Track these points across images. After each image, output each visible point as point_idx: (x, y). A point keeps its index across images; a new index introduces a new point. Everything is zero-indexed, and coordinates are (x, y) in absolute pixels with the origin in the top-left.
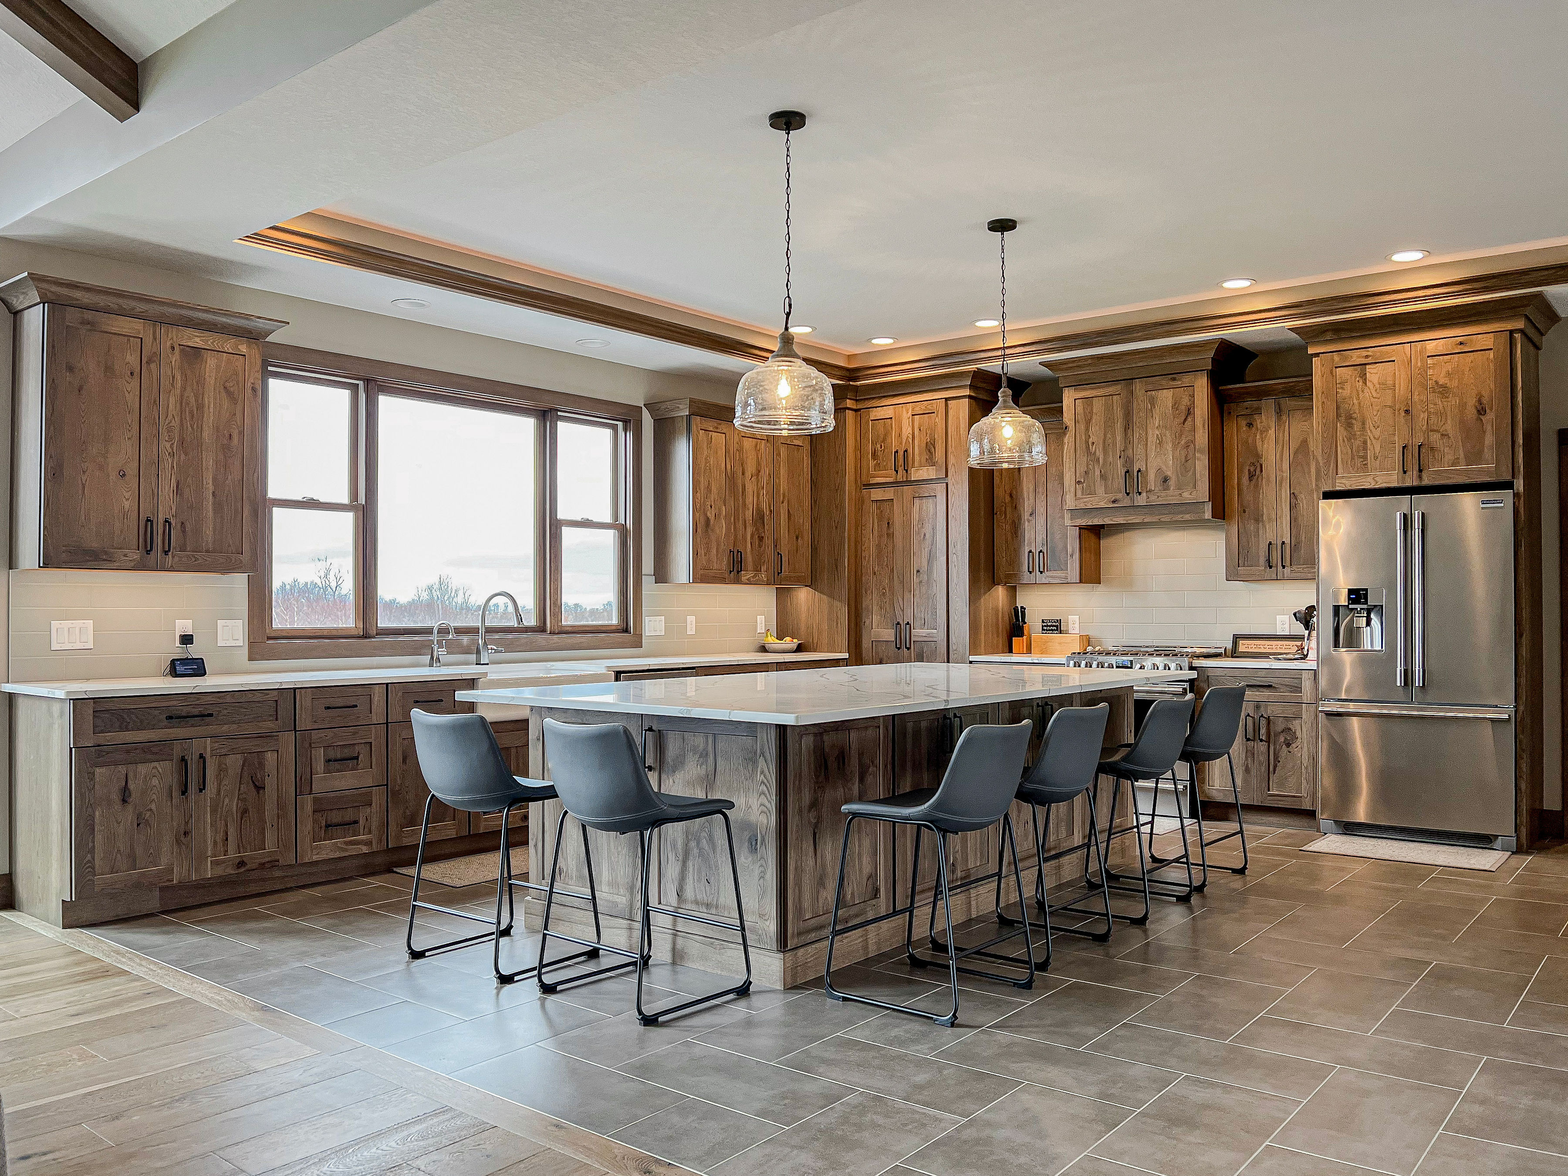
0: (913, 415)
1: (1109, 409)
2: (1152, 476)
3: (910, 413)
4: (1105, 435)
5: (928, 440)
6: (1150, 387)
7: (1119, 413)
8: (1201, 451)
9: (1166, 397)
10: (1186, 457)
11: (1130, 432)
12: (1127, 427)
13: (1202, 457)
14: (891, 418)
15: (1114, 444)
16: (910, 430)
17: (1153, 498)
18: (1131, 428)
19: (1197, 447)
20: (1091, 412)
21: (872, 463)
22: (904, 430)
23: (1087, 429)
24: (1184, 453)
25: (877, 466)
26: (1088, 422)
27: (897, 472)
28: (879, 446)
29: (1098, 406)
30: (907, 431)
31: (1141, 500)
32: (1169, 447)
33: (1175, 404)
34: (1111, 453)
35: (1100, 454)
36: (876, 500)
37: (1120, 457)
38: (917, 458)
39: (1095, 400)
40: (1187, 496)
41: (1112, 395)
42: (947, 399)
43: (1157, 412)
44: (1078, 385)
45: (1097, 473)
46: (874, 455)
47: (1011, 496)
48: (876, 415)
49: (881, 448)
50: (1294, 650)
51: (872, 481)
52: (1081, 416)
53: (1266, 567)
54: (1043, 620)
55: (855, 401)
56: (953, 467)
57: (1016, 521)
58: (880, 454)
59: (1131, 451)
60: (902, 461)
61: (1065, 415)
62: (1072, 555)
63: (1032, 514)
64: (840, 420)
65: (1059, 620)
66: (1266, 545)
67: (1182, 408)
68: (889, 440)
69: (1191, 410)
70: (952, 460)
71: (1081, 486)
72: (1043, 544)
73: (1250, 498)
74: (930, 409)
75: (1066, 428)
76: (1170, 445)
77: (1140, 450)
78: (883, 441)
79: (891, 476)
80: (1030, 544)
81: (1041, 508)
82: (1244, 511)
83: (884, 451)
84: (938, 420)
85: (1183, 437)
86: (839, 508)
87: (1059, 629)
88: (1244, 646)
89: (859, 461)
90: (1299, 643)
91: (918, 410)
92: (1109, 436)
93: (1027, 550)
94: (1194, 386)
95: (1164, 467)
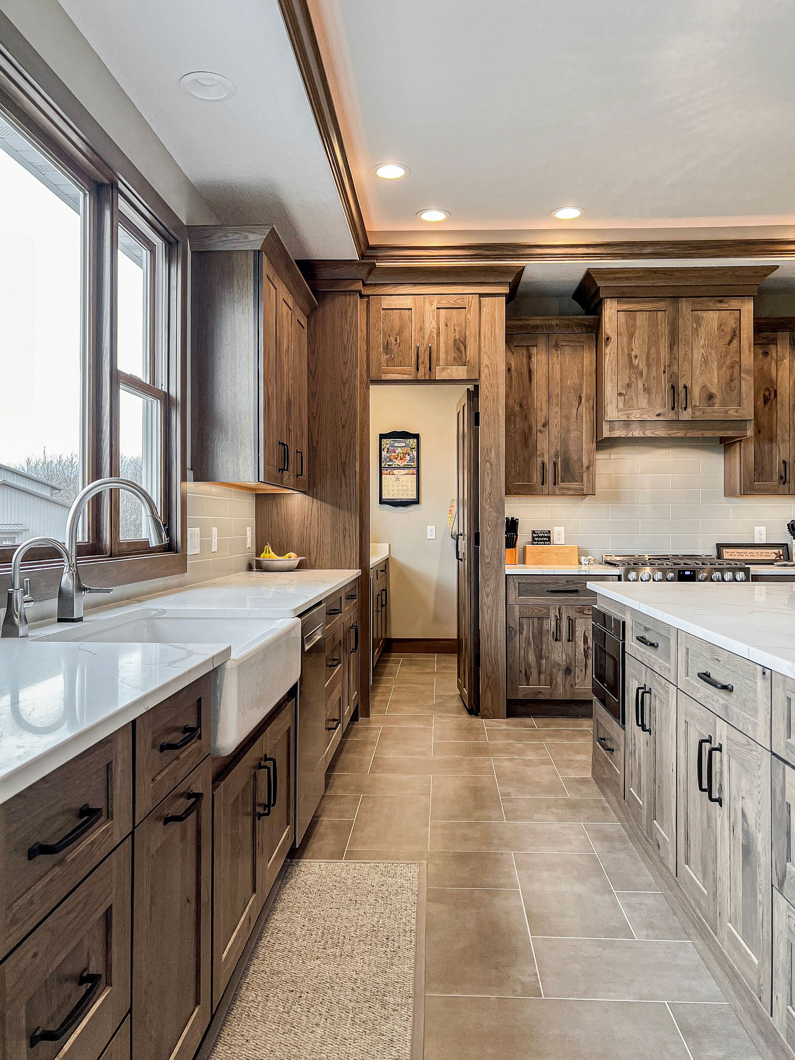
0: (437, 308)
1: (654, 324)
2: (696, 392)
3: (435, 305)
4: (649, 350)
5: (457, 337)
6: (698, 307)
7: (664, 329)
8: (748, 372)
9: (712, 318)
10: (731, 376)
11: (675, 348)
12: (673, 343)
13: (748, 378)
14: (411, 309)
15: (658, 359)
16: (434, 324)
17: (698, 413)
18: (676, 344)
19: (743, 368)
20: (634, 326)
21: (384, 357)
22: (427, 324)
23: (630, 343)
24: (728, 372)
25: (391, 361)
26: (631, 336)
27: (418, 369)
28: (392, 339)
29: (641, 319)
30: (430, 325)
31: (686, 415)
32: (715, 366)
33: (721, 325)
34: (655, 369)
35: (643, 366)
37: (664, 372)
38: (442, 356)
39: (638, 315)
40: (733, 413)
41: (656, 311)
42: (481, 295)
43: (702, 331)
44: (620, 297)
45: (640, 386)
46: (387, 348)
47: (521, 406)
48: (390, 305)
49: (396, 341)
50: (773, 557)
51: (385, 377)
52: (623, 329)
53: (779, 483)
54: (534, 532)
55: (364, 285)
56: (486, 369)
57: (527, 432)
58: (394, 348)
59: (676, 367)
60: (424, 357)
61: (607, 326)
62: (588, 468)
63: (544, 425)
64: (349, 304)
65: (549, 532)
66: (779, 462)
67: (728, 329)
68: (406, 334)
69: (737, 332)
70: (485, 361)
71: (622, 397)
72: (556, 456)
73: (764, 420)
74: (460, 303)
75: (608, 339)
76: (716, 364)
77: (685, 366)
78: (399, 334)
79: (409, 373)
80: (543, 454)
81: (555, 421)
82: (759, 432)
83: (399, 345)
84: (469, 316)
85: (729, 357)
86: (347, 404)
87: (549, 541)
88: (728, 554)
89: (365, 353)
90: (777, 551)
91: (444, 304)
92: (653, 350)
93: (539, 460)
94: (740, 310)
95: (709, 385)
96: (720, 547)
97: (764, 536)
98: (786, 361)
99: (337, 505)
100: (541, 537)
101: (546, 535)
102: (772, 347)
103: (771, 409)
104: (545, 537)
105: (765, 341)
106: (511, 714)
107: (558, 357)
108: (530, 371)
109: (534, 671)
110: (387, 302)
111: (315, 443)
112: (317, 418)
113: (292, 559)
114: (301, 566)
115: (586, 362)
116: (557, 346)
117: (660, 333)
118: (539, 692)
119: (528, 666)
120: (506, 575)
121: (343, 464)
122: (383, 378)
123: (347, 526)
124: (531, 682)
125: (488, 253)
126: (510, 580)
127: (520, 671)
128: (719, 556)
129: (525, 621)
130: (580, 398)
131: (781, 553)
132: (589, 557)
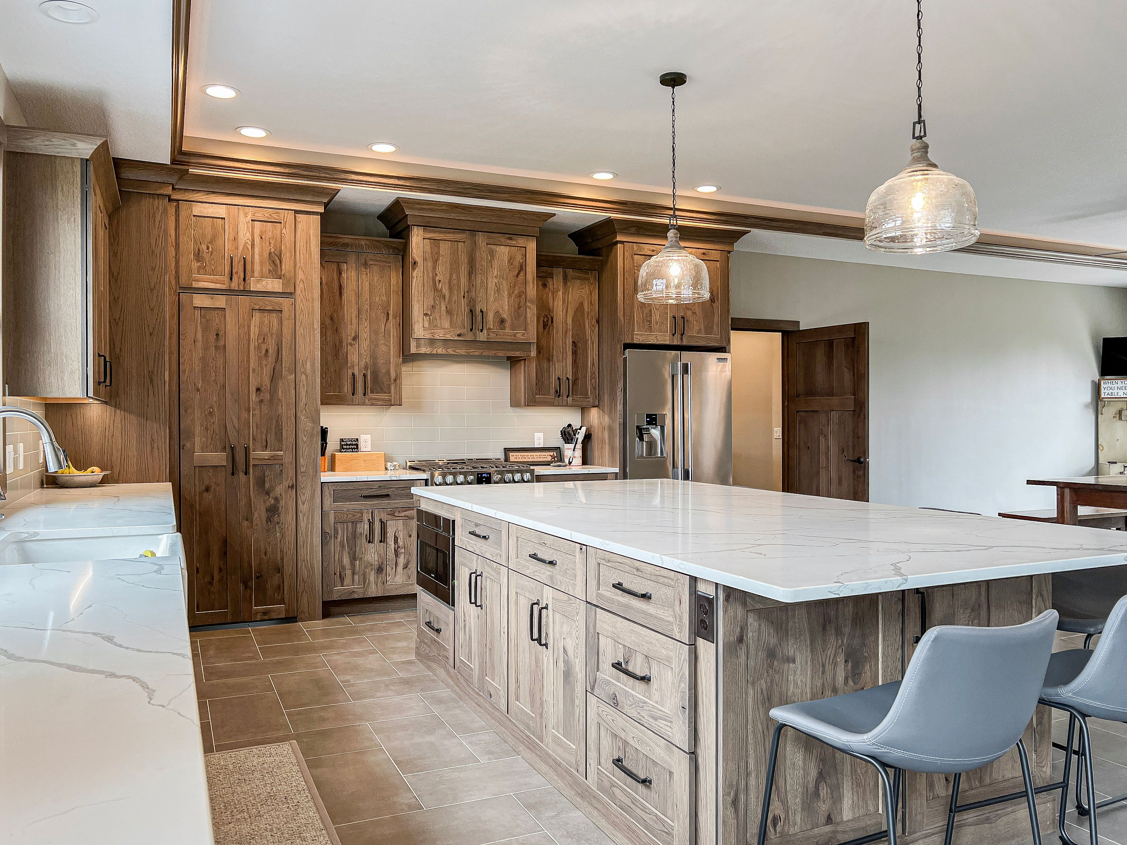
0: (252, 220)
1: (454, 253)
2: (491, 316)
3: (250, 217)
4: (451, 276)
5: (272, 250)
6: (491, 241)
7: (464, 259)
8: (532, 302)
9: (503, 252)
10: (519, 304)
11: (473, 276)
12: (471, 272)
13: (532, 307)
14: (224, 218)
15: (459, 285)
16: (249, 235)
17: (492, 335)
18: (474, 273)
19: (528, 298)
20: (438, 253)
21: (195, 265)
22: (241, 235)
23: (434, 268)
24: (516, 301)
25: (202, 270)
26: (435, 262)
27: (231, 279)
28: (204, 247)
29: (445, 248)
30: (244, 236)
31: (482, 337)
33: (510, 259)
34: (455, 292)
35: (446, 291)
36: (201, 307)
37: (464, 297)
38: (257, 267)
39: (442, 244)
40: (520, 336)
41: (457, 241)
42: (296, 212)
43: (496, 263)
44: (426, 226)
45: (443, 308)
46: (198, 256)
47: (332, 319)
48: (201, 212)
49: (208, 248)
50: (549, 459)
51: (195, 285)
52: (428, 256)
53: (555, 396)
54: (342, 440)
55: (174, 189)
56: (301, 283)
57: (337, 343)
58: (206, 256)
59: (474, 293)
60: (238, 268)
61: (414, 251)
62: (395, 380)
63: (354, 339)
64: (158, 208)
65: (357, 439)
66: (555, 379)
67: (516, 263)
68: (219, 242)
69: (524, 266)
70: (300, 275)
71: (428, 318)
72: (366, 368)
73: (544, 342)
74: (275, 217)
75: (415, 263)
76: (506, 293)
77: (481, 294)
78: (211, 242)
79: (222, 282)
80: (353, 366)
81: (365, 334)
82: (540, 352)
83: (211, 254)
84: (284, 231)
85: (517, 288)
86: (156, 311)
87: (357, 448)
88: (513, 457)
89: (174, 259)
90: (552, 454)
91: (259, 216)
92: (454, 276)
93: (350, 372)
94: (526, 247)
95: (501, 310)
96: (507, 451)
97: (542, 441)
98: (560, 293)
99: (143, 415)
100: (349, 445)
101: (354, 443)
102: (549, 280)
103: (548, 333)
104: (353, 445)
105: (544, 274)
106: (326, 615)
107: (367, 275)
108: (340, 287)
109: (348, 572)
110: (198, 209)
111: (117, 350)
112: (120, 324)
113: (95, 473)
114: (104, 481)
115: (393, 281)
116: (366, 265)
117: (460, 262)
118: (354, 592)
119: (343, 568)
120: (322, 483)
121: (151, 373)
122: (194, 286)
123: (155, 437)
124: (345, 584)
125: (305, 173)
126: (325, 489)
127: (335, 574)
128: (507, 459)
129: (339, 526)
130: (388, 314)
131: (555, 455)
132: (395, 463)
